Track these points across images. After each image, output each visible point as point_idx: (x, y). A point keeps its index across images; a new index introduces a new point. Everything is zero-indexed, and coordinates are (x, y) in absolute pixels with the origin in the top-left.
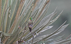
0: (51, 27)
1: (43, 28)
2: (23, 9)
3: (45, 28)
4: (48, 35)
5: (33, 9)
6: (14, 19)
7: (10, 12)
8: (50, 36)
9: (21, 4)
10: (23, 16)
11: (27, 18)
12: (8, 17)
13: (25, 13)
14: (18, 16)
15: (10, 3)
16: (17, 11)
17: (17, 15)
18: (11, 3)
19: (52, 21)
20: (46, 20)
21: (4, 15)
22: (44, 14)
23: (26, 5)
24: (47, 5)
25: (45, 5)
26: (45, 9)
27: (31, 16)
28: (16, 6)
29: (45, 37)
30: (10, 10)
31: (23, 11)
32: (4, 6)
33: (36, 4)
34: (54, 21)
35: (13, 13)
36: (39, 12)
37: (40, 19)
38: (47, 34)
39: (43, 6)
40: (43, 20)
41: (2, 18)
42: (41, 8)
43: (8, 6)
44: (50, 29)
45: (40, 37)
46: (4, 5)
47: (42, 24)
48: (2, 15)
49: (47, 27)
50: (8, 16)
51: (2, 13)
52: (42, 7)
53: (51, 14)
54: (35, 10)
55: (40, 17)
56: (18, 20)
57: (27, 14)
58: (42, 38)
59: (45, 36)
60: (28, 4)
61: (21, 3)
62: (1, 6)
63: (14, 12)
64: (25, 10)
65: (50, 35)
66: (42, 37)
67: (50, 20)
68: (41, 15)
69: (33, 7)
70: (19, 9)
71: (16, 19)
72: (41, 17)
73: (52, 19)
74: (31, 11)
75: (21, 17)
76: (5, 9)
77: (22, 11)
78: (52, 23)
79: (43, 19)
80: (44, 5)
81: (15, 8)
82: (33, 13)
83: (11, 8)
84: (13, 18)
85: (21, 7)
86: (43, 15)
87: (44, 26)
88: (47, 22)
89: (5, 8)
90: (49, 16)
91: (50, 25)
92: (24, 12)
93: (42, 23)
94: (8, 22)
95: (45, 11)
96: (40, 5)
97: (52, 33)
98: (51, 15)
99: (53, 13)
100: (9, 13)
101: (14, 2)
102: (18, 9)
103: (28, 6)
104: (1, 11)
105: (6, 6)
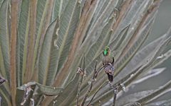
0: (159, 71)
1: (139, 73)
2: (90, 26)
3: (146, 74)
4: (152, 92)
5: (116, 26)
6: (66, 51)
7: (57, 33)
8: (158, 93)
9: (84, 14)
10: (91, 43)
11: (100, 48)
12: (53, 47)
13: (94, 37)
14: (77, 45)
15: (58, 10)
16: (74, 31)
17: (75, 42)
18: (60, 11)
19: (162, 56)
20: (147, 52)
21: (42, 42)
22: (142, 38)
23: (98, 17)
24: (149, 16)
25: (146, 15)
26: (146, 26)
27: (110, 42)
28: (71, 18)
29: (145, 96)
30: (58, 29)
31: (90, 32)
32: (42, 20)
33: (122, 13)
34: (168, 57)
35: (65, 36)
36: (130, 34)
37: (133, 51)
38: (150, 89)
39: (139, 19)
40: (140, 54)
41: (36, 48)
42: (135, 24)
43: (51, 20)
44: (157, 76)
45: (133, 97)
46: (43, 16)
47: (137, 64)
48: (37, 41)
49: (150, 72)
50: (53, 43)
51: (36, 36)
52: (136, 22)
53: (159, 39)
54: (119, 29)
55: (131, 46)
56: (77, 54)
57: (100, 38)
58: (137, 98)
59: (144, 94)
60: (101, 13)
61: (85, 11)
62: (35, 19)
63: (66, 34)
64: (95, 28)
65: (157, 90)
66: (138, 96)
67: (157, 55)
68: (135, 40)
69: (115, 20)
70: (80, 26)
71: (73, 51)
72: (134, 47)
73: (162, 50)
74: (109, 31)
75: (84, 47)
76: (44, 26)
77: (87, 32)
78: (162, 62)
79: (140, 51)
80: (142, 15)
81: (69, 24)
82: (115, 36)
83: (59, 23)
84: (64, 49)
85: (85, 21)
86: (139, 40)
87: (142, 70)
88: (150, 58)
89: (45, 23)
90: (156, 45)
91: (156, 65)
92: (92, 34)
93: (138, 62)
94: (51, 59)
95: (145, 31)
96: (131, 16)
97: (161, 87)
98: (160, 41)
99: (165, 36)
100: (55, 37)
101: (66, 10)
102: (76, 26)
103: (103, 18)
104: (35, 30)
105: (47, 18)
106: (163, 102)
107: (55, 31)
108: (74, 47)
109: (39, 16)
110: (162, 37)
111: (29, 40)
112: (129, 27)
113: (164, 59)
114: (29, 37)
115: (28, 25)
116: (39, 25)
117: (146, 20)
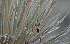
0: (57, 28)
1: (50, 29)
4: (55, 36)
5: (40, 10)
7: (16, 14)
8: (57, 37)
9: (27, 6)
10: (30, 17)
11: (34, 19)
12: (15, 19)
13: (31, 15)
14: (24, 18)
15: (17, 4)
16: (23, 12)
17: (24, 17)
18: (17, 5)
19: (59, 22)
20: (53, 21)
21: (10, 17)
22: (51, 15)
23: (33, 7)
24: (53, 6)
26: (52, 9)
27: (38, 17)
28: (22, 7)
29: (52, 38)
30: (17, 12)
31: (30, 13)
32: (10, 8)
33: (42, 5)
35: (20, 15)
36: (46, 13)
37: (47, 20)
38: (54, 35)
39: (49, 7)
40: (50, 21)
41: (8, 20)
43: (14, 8)
44: (57, 30)
45: (47, 39)
46: (11, 7)
48: (8, 17)
49: (54, 28)
50: (15, 18)
51: (8, 15)
52: (48, 8)
54: (41, 11)
55: (46, 18)
56: (24, 22)
57: (34, 15)
58: (49, 39)
59: (52, 37)
60: (34, 5)
61: (27, 4)
62: (7, 8)
63: (20, 14)
64: (32, 11)
65: (57, 36)
66: (49, 38)
67: (57, 21)
68: (48, 16)
69: (39, 8)
70: (25, 10)
71: (23, 21)
72: (47, 18)
74: (37, 12)
75: (27, 19)
76: (11, 11)
77: (28, 13)
78: (58, 24)
80: (50, 6)
81: (21, 10)
82: (40, 14)
83: (17, 9)
84: (19, 20)
85: (28, 9)
86: (49, 16)
87: (51, 28)
88: (54, 23)
90: (56, 17)
91: (56, 26)
92: (30, 14)
93: (49, 24)
94: (14, 24)
95: (52, 12)
96: (46, 6)
97: (59, 35)
98: (57, 16)
99: (59, 13)
100: (15, 15)
101: (20, 4)
102: (24, 11)
103: (35, 7)
104: (7, 13)
105: (12, 8)
106: (59, 40)
107: (16, 13)
108: (23, 19)
109: (9, 7)
110: (58, 14)
111: (5, 17)
112: (45, 10)
113: (60, 23)
114: (5, 15)
115: (5, 11)
116: (9, 10)
117: (52, 7)
